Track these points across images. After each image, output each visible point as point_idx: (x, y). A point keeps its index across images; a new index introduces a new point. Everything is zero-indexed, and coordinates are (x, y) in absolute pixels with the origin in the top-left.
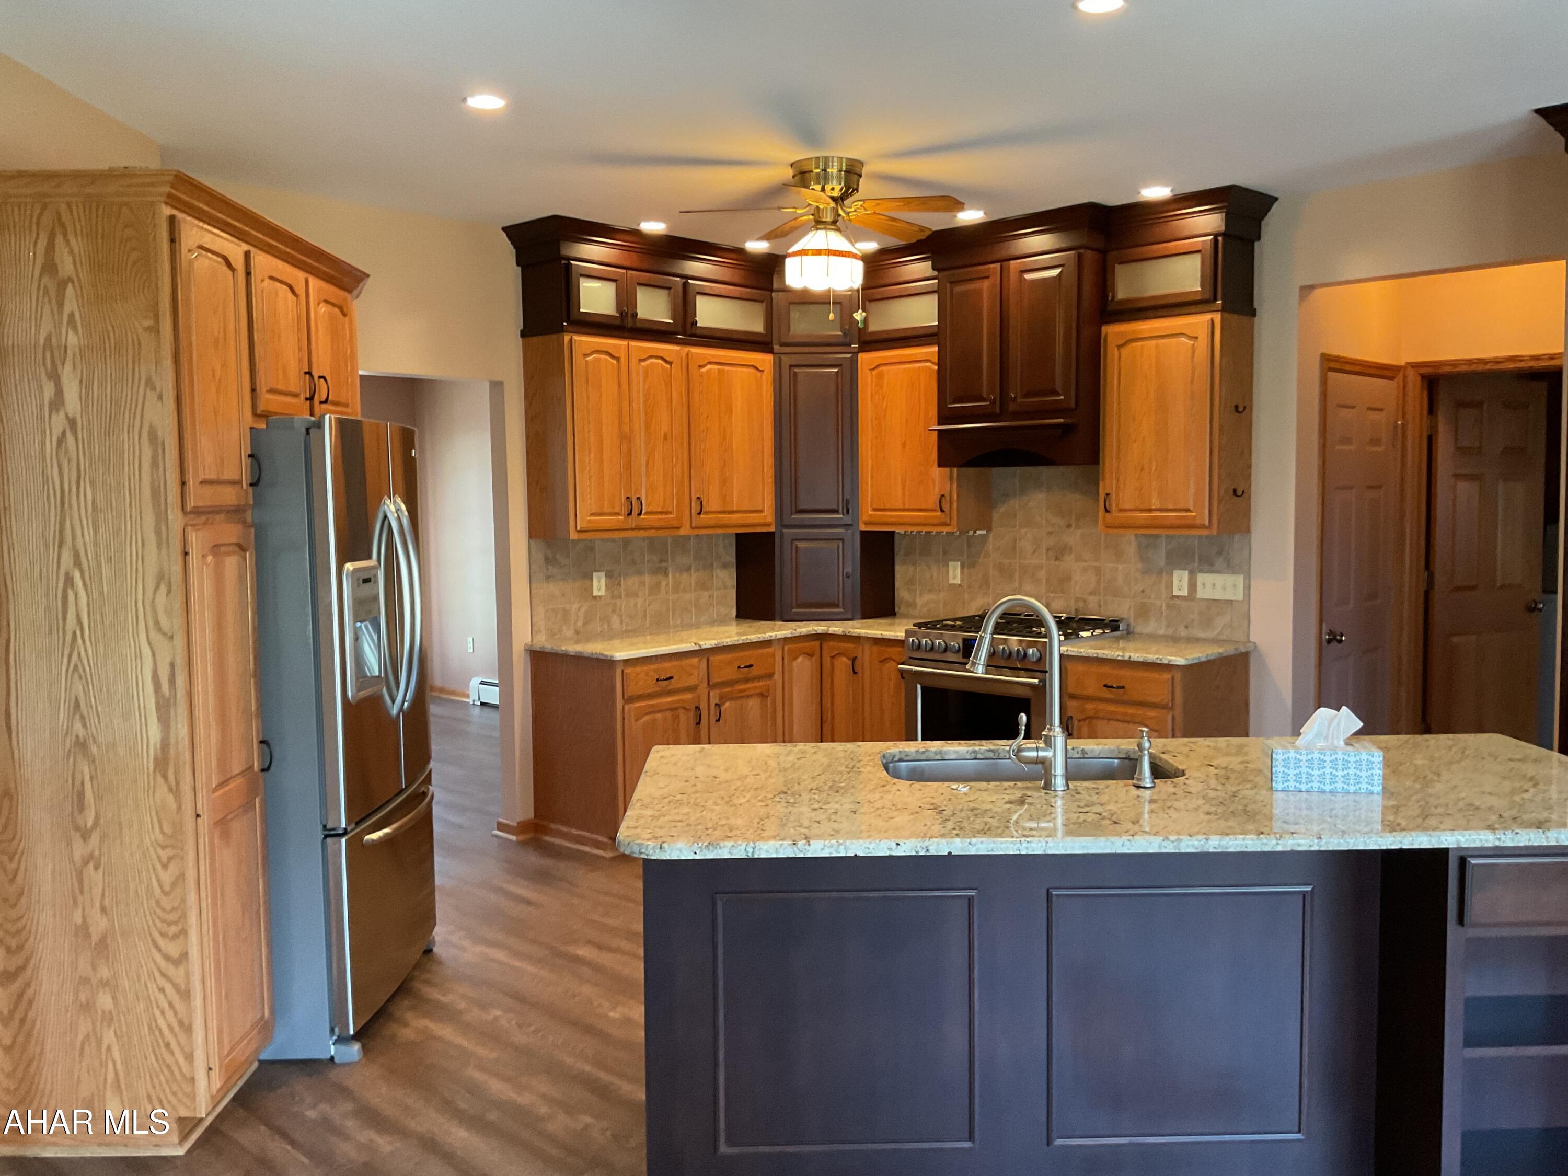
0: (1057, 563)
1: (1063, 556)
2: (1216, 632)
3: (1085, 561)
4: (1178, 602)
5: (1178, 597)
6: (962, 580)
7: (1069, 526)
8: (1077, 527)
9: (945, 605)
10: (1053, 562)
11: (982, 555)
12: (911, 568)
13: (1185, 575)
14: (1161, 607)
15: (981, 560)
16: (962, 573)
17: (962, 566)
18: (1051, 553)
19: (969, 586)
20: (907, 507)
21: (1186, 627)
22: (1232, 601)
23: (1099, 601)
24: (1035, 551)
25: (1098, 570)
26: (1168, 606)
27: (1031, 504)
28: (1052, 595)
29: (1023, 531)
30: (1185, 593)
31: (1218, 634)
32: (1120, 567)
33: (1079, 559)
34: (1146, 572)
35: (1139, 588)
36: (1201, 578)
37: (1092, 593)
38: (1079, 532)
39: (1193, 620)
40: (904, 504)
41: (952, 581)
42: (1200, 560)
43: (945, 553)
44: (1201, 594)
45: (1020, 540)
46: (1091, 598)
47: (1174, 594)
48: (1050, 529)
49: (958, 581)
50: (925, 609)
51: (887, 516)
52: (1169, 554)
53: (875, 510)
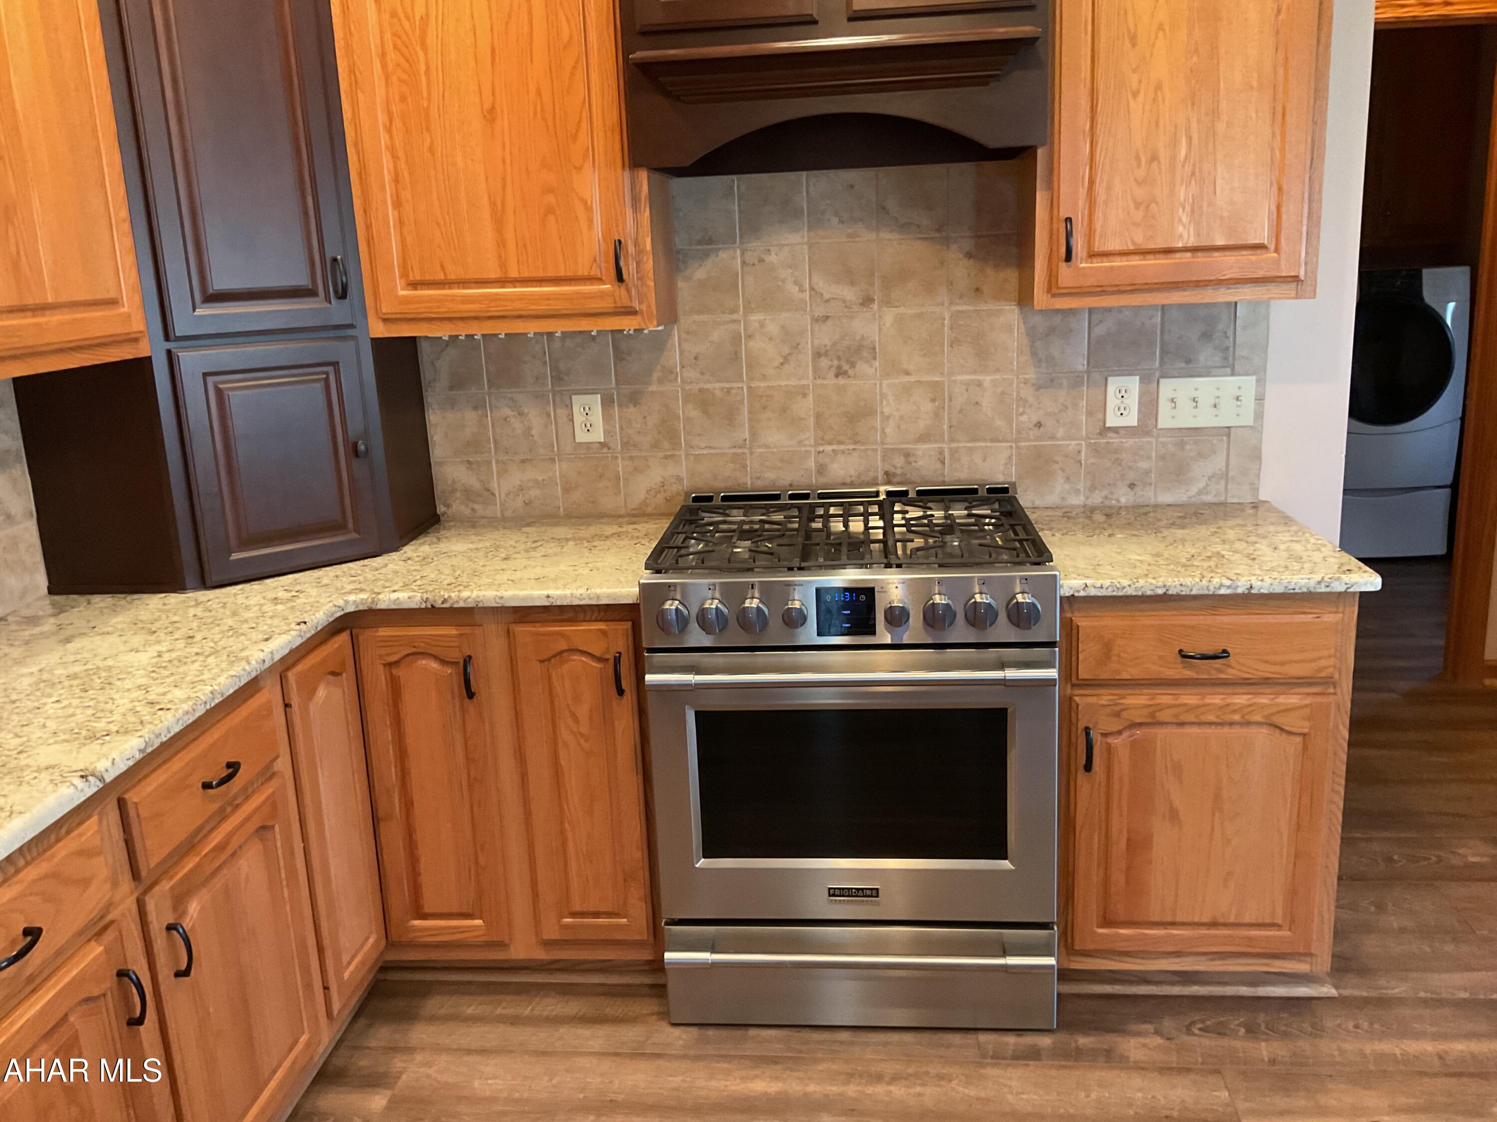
0: (841, 381)
1: (853, 365)
2: (1194, 490)
3: (907, 373)
4: (1114, 440)
5: (1115, 430)
6: (607, 433)
7: (867, 301)
8: (887, 302)
9: (566, 490)
10: (831, 381)
11: (655, 376)
12: (471, 416)
13: (1133, 384)
14: (1079, 452)
15: (653, 388)
16: (607, 417)
17: (607, 402)
18: (824, 362)
19: (625, 445)
20: (513, 274)
21: (1132, 486)
22: (1229, 428)
23: (941, 452)
24: (786, 360)
25: (936, 392)
26: (1095, 450)
27: (772, 258)
28: (829, 448)
29: (755, 318)
30: (1132, 419)
31: (1200, 493)
32: (987, 379)
33: (893, 368)
34: (1046, 384)
35: (1028, 418)
36: (1168, 388)
37: (923, 438)
38: (889, 316)
39: (1147, 472)
40: (503, 266)
41: (582, 437)
42: (1163, 352)
43: (558, 379)
44: (1166, 419)
45: (749, 337)
46: (923, 447)
47: (1108, 425)
48: (820, 311)
49: (598, 435)
50: (519, 502)
51: (453, 299)
52: (1096, 348)
53: (414, 285)
